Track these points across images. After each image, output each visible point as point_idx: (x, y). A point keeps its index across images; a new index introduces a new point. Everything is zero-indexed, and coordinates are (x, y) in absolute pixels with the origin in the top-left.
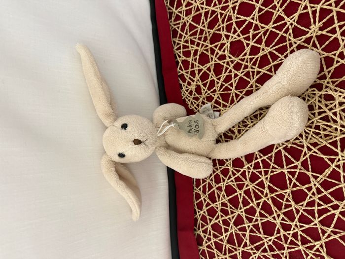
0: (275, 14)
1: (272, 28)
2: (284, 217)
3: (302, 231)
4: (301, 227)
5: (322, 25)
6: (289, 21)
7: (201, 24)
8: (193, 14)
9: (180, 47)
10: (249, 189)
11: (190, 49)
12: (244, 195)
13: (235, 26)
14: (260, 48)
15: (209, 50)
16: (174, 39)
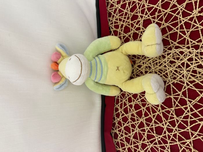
0: (171, 4)
1: (170, 11)
2: (169, 124)
3: (179, 133)
4: (179, 130)
5: (200, 10)
6: (180, 8)
7: (126, 9)
8: (121, 3)
9: (113, 23)
10: (149, 107)
11: (119, 23)
12: (146, 110)
13: (147, 11)
14: (161, 23)
15: (130, 25)
16: (109, 18)
